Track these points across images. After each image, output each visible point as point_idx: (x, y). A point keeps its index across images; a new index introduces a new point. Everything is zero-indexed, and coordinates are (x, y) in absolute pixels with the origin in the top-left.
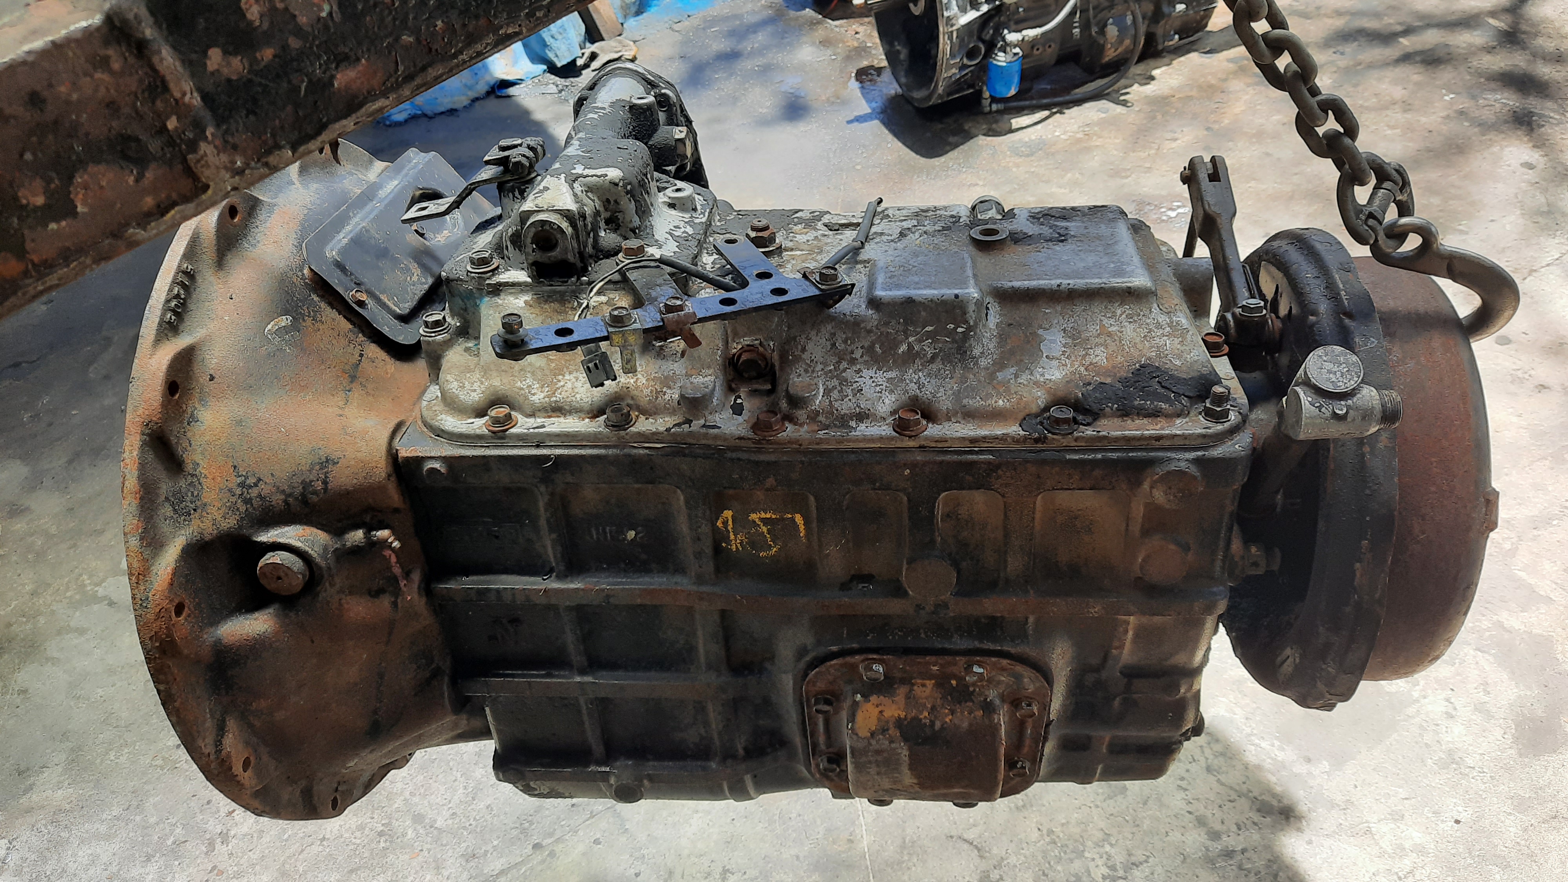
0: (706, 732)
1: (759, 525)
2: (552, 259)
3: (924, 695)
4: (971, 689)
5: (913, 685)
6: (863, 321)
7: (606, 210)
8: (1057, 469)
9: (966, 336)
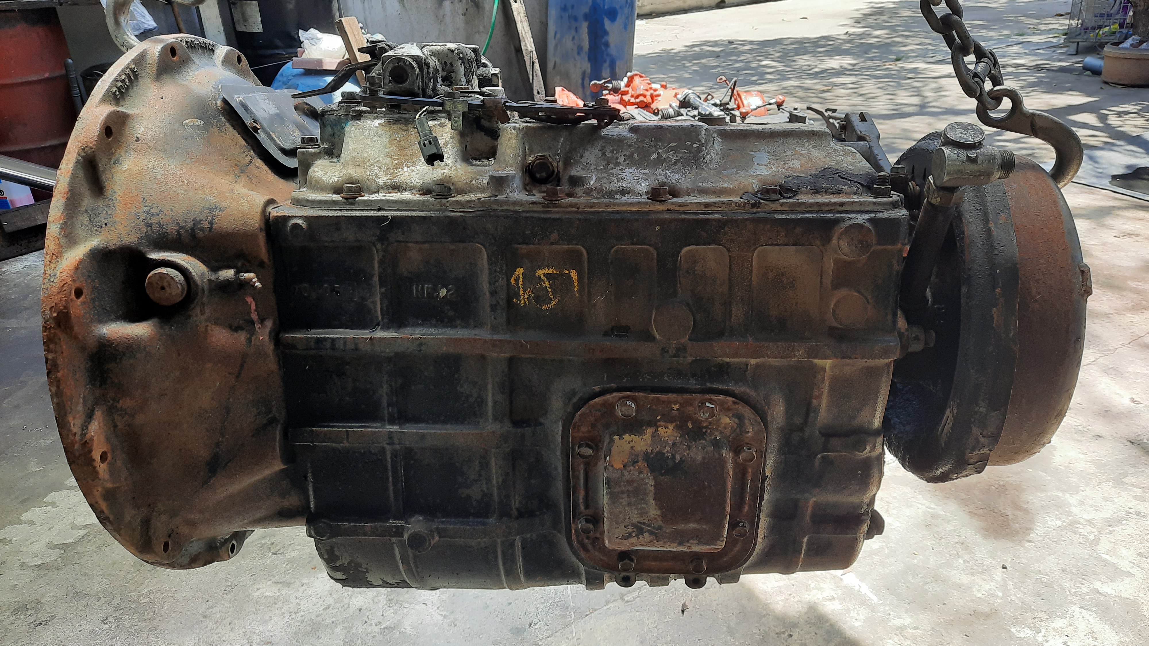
0: (488, 489)
1: (543, 280)
2: (403, 89)
3: (666, 435)
4: (704, 430)
5: (658, 427)
6: (625, 139)
7: (443, 70)
8: (769, 226)
9: (699, 150)
